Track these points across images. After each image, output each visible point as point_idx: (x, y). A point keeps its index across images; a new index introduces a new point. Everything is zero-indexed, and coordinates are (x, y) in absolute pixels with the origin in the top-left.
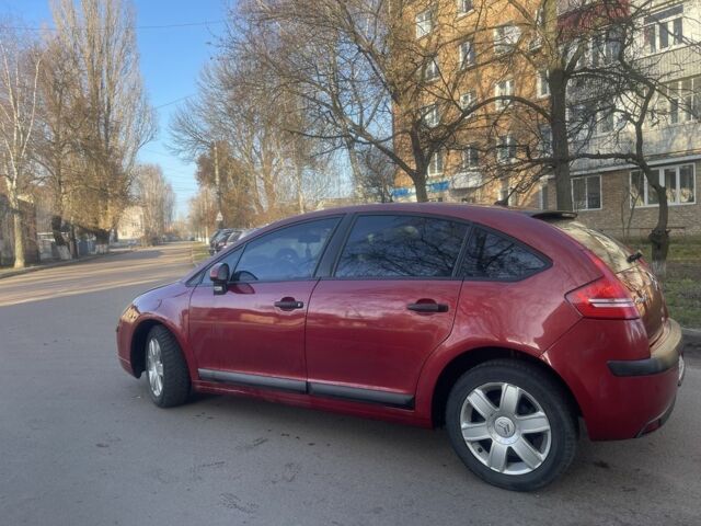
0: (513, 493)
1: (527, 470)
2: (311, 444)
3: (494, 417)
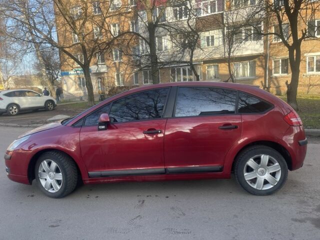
0: (267, 196)
1: (272, 186)
2: (167, 197)
3: (257, 168)
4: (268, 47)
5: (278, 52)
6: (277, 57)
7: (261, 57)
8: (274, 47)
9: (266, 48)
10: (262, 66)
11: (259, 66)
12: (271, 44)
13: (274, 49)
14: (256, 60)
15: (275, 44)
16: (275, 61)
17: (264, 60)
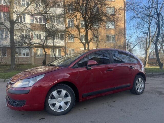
4: (66, 43)
5: (70, 46)
6: (70, 48)
7: (63, 48)
8: (69, 44)
9: (65, 44)
10: (64, 51)
11: (63, 51)
12: (67, 42)
13: (69, 45)
14: (61, 48)
15: (69, 42)
16: (69, 50)
17: (64, 49)
